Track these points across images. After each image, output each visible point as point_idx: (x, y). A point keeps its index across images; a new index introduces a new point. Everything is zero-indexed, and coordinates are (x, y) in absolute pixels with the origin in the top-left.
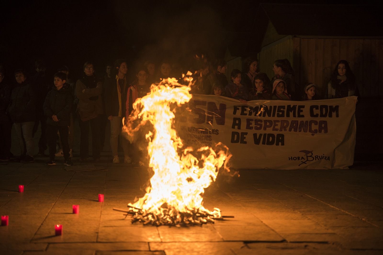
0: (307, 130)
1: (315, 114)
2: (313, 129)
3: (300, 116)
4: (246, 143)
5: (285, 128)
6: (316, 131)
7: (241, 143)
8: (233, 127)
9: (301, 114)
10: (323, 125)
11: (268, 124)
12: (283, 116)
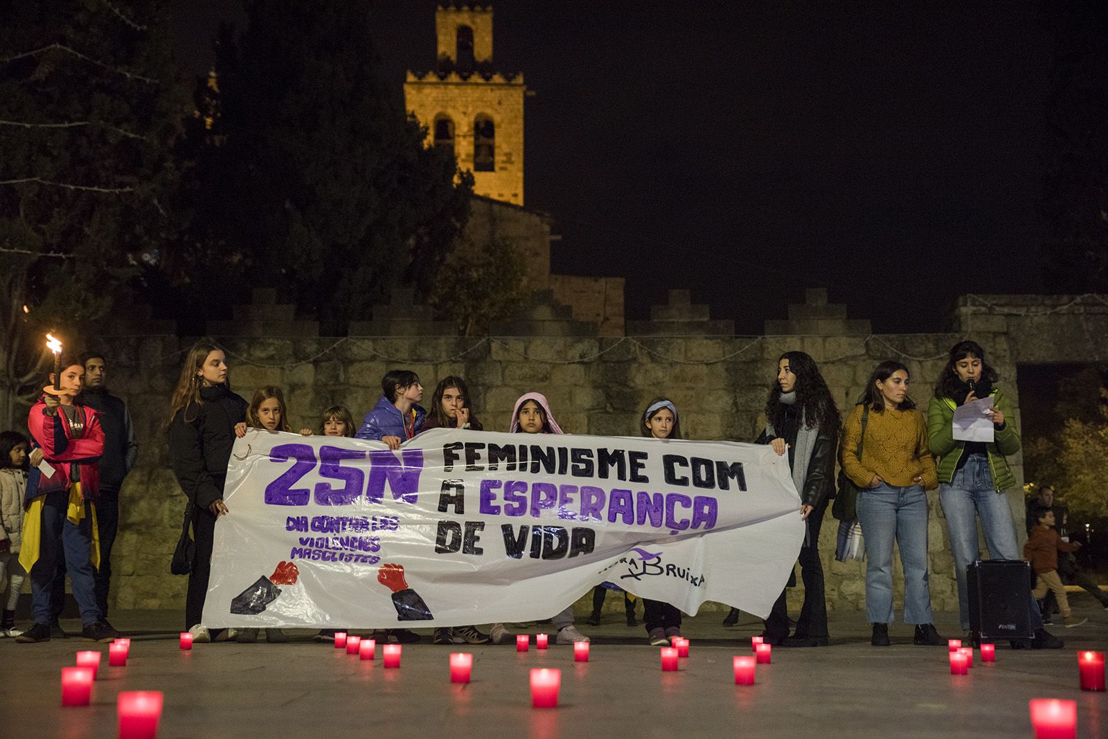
0: (661, 521)
1: (678, 477)
2: (677, 519)
3: (636, 478)
5: (596, 511)
6: (683, 525)
8: (442, 509)
10: (706, 510)
11: (543, 496)
12: (588, 472)
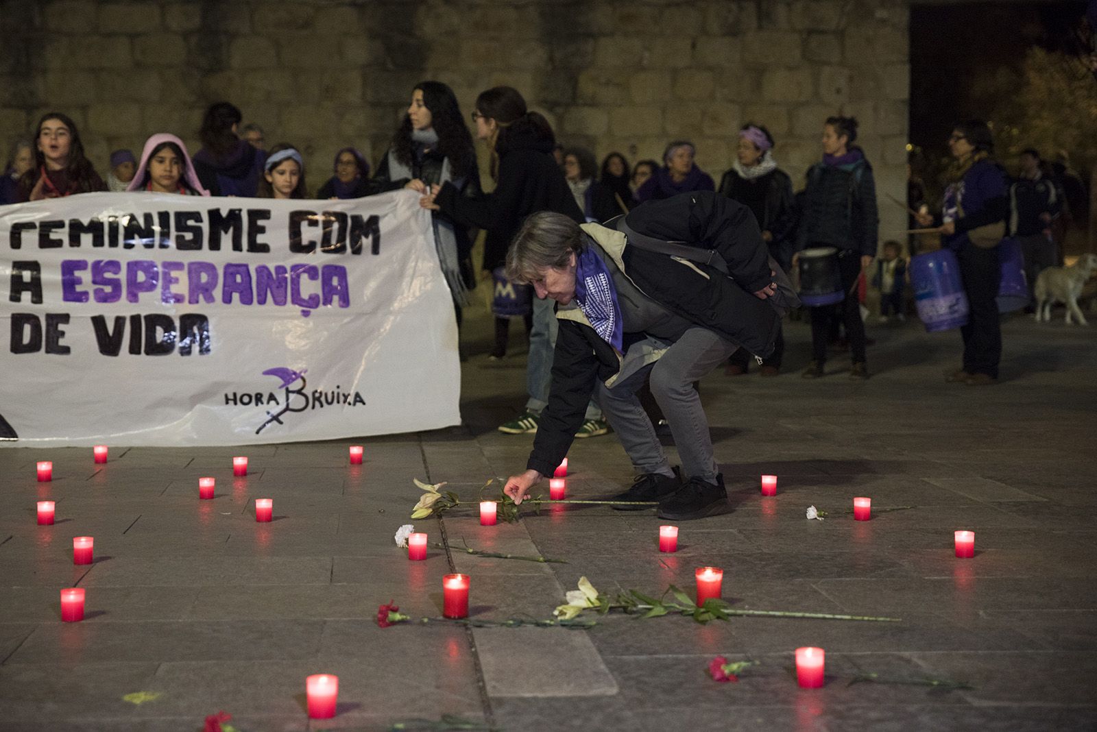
0: (286, 298)
1: (305, 241)
2: (305, 295)
4: (66, 350)
5: (207, 291)
6: (313, 302)
7: (47, 352)
8: (15, 297)
9: (260, 239)
10: (335, 282)
11: (142, 277)
12: (196, 244)
